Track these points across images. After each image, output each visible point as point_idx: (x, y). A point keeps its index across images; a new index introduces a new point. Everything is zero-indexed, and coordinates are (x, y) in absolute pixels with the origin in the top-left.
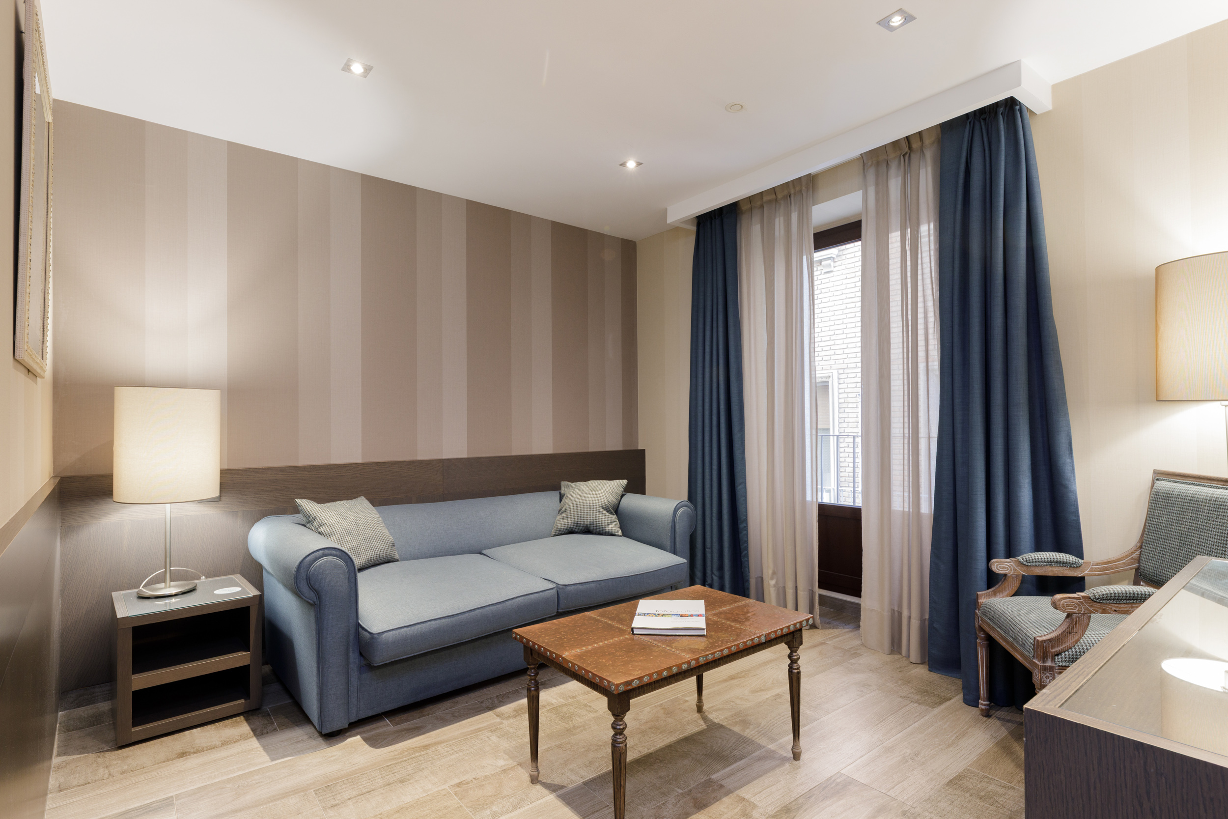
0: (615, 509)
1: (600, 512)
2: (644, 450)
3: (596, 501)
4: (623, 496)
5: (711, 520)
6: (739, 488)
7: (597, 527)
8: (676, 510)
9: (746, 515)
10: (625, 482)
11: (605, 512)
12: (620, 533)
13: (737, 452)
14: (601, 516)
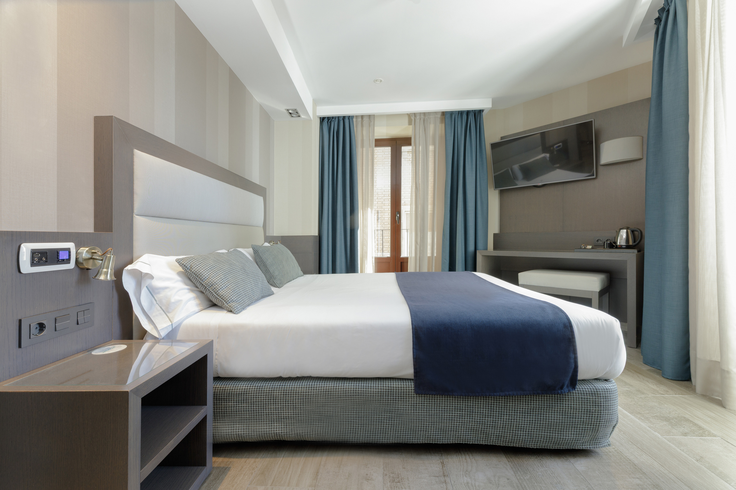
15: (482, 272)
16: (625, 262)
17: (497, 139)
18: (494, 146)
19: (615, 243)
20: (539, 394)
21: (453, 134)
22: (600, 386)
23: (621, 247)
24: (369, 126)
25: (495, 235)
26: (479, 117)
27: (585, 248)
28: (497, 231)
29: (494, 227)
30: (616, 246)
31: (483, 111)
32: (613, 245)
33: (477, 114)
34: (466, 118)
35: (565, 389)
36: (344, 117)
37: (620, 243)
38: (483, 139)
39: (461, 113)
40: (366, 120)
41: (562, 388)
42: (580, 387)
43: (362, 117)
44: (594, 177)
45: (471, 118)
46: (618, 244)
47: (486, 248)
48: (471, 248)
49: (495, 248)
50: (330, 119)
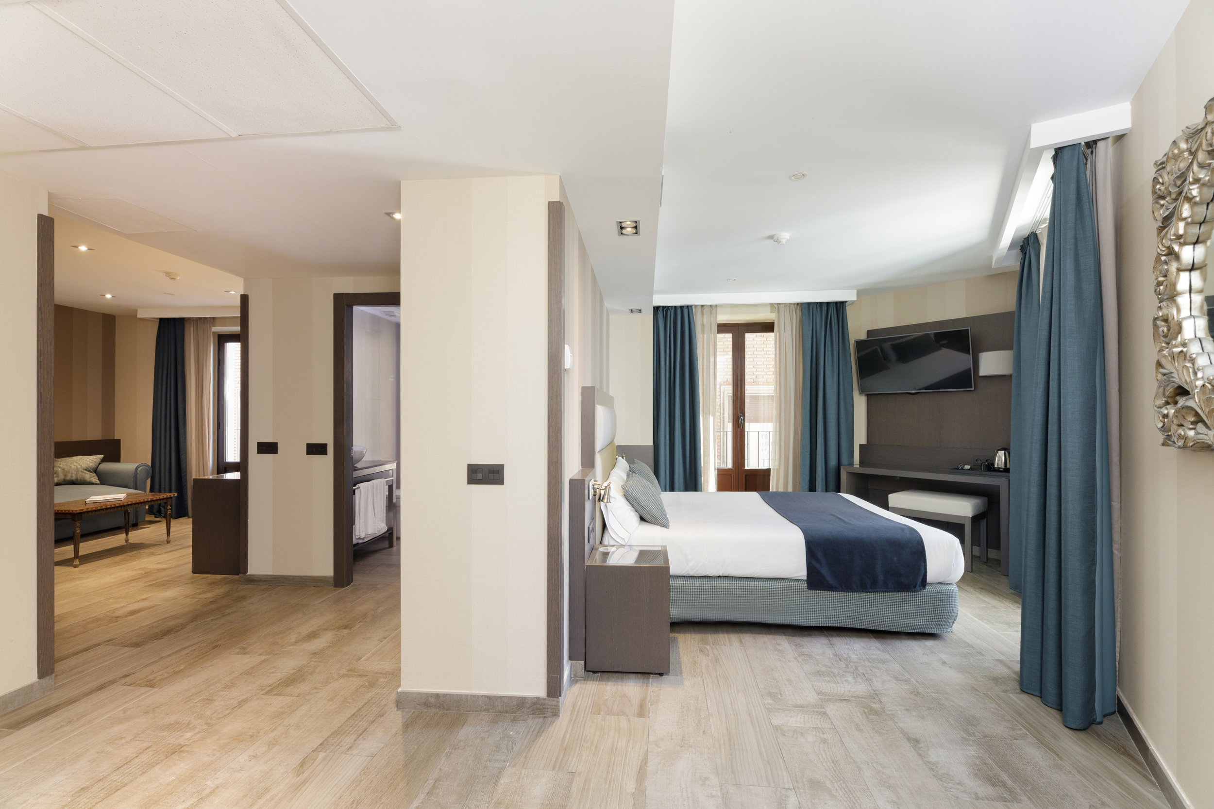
0: (95, 471)
1: (83, 472)
2: (120, 440)
3: (79, 467)
4: (99, 464)
5: (165, 474)
6: (182, 457)
7: (80, 480)
8: (137, 468)
9: (186, 469)
10: (102, 456)
11: (87, 472)
12: (98, 482)
13: (181, 439)
14: (84, 474)
15: (847, 493)
16: (998, 487)
17: (863, 336)
18: (859, 344)
19: (993, 464)
20: (899, 592)
21: (811, 328)
22: (944, 587)
23: (998, 470)
24: (711, 314)
25: (861, 446)
26: (841, 309)
27: (962, 469)
28: (864, 441)
29: (860, 437)
30: (994, 468)
31: (846, 302)
32: (990, 467)
33: (839, 307)
34: (826, 309)
35: (918, 588)
36: (682, 307)
37: (997, 465)
38: (846, 332)
39: (821, 304)
40: (706, 310)
41: (915, 587)
42: (928, 588)
43: (702, 306)
44: (973, 389)
45: (832, 310)
46: (996, 466)
47: (852, 464)
48: (833, 462)
49: (862, 463)
50: (665, 309)
